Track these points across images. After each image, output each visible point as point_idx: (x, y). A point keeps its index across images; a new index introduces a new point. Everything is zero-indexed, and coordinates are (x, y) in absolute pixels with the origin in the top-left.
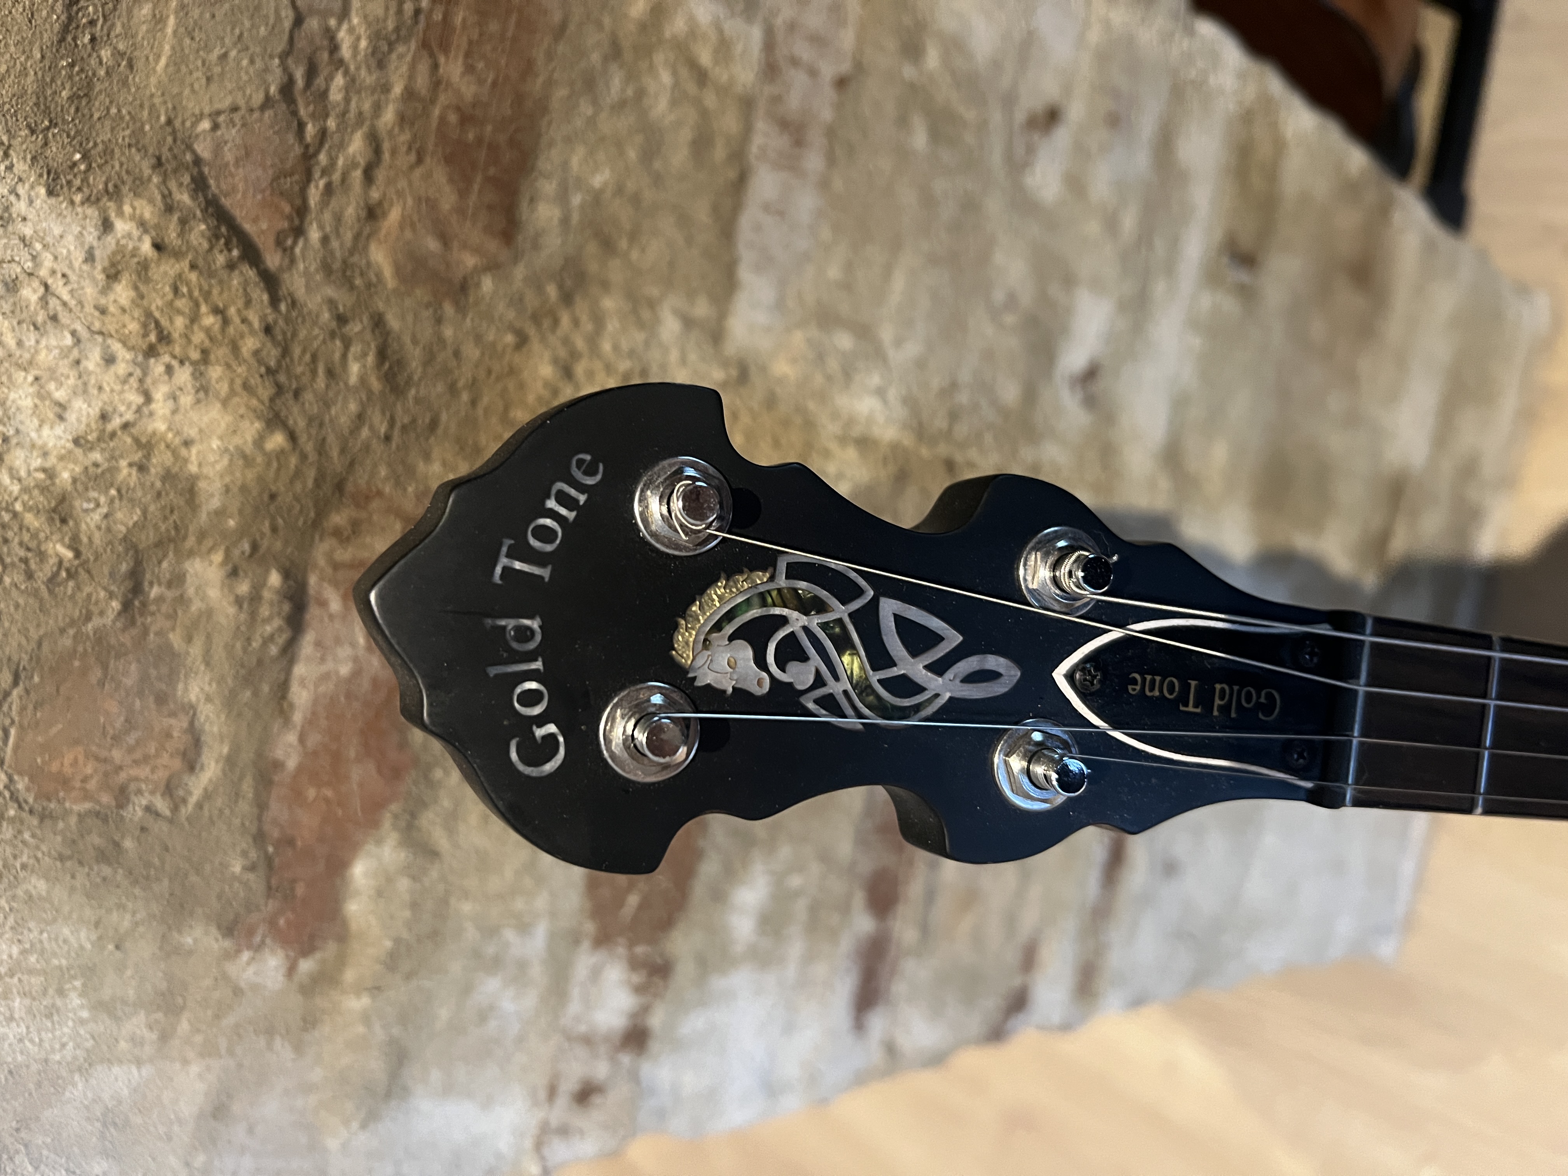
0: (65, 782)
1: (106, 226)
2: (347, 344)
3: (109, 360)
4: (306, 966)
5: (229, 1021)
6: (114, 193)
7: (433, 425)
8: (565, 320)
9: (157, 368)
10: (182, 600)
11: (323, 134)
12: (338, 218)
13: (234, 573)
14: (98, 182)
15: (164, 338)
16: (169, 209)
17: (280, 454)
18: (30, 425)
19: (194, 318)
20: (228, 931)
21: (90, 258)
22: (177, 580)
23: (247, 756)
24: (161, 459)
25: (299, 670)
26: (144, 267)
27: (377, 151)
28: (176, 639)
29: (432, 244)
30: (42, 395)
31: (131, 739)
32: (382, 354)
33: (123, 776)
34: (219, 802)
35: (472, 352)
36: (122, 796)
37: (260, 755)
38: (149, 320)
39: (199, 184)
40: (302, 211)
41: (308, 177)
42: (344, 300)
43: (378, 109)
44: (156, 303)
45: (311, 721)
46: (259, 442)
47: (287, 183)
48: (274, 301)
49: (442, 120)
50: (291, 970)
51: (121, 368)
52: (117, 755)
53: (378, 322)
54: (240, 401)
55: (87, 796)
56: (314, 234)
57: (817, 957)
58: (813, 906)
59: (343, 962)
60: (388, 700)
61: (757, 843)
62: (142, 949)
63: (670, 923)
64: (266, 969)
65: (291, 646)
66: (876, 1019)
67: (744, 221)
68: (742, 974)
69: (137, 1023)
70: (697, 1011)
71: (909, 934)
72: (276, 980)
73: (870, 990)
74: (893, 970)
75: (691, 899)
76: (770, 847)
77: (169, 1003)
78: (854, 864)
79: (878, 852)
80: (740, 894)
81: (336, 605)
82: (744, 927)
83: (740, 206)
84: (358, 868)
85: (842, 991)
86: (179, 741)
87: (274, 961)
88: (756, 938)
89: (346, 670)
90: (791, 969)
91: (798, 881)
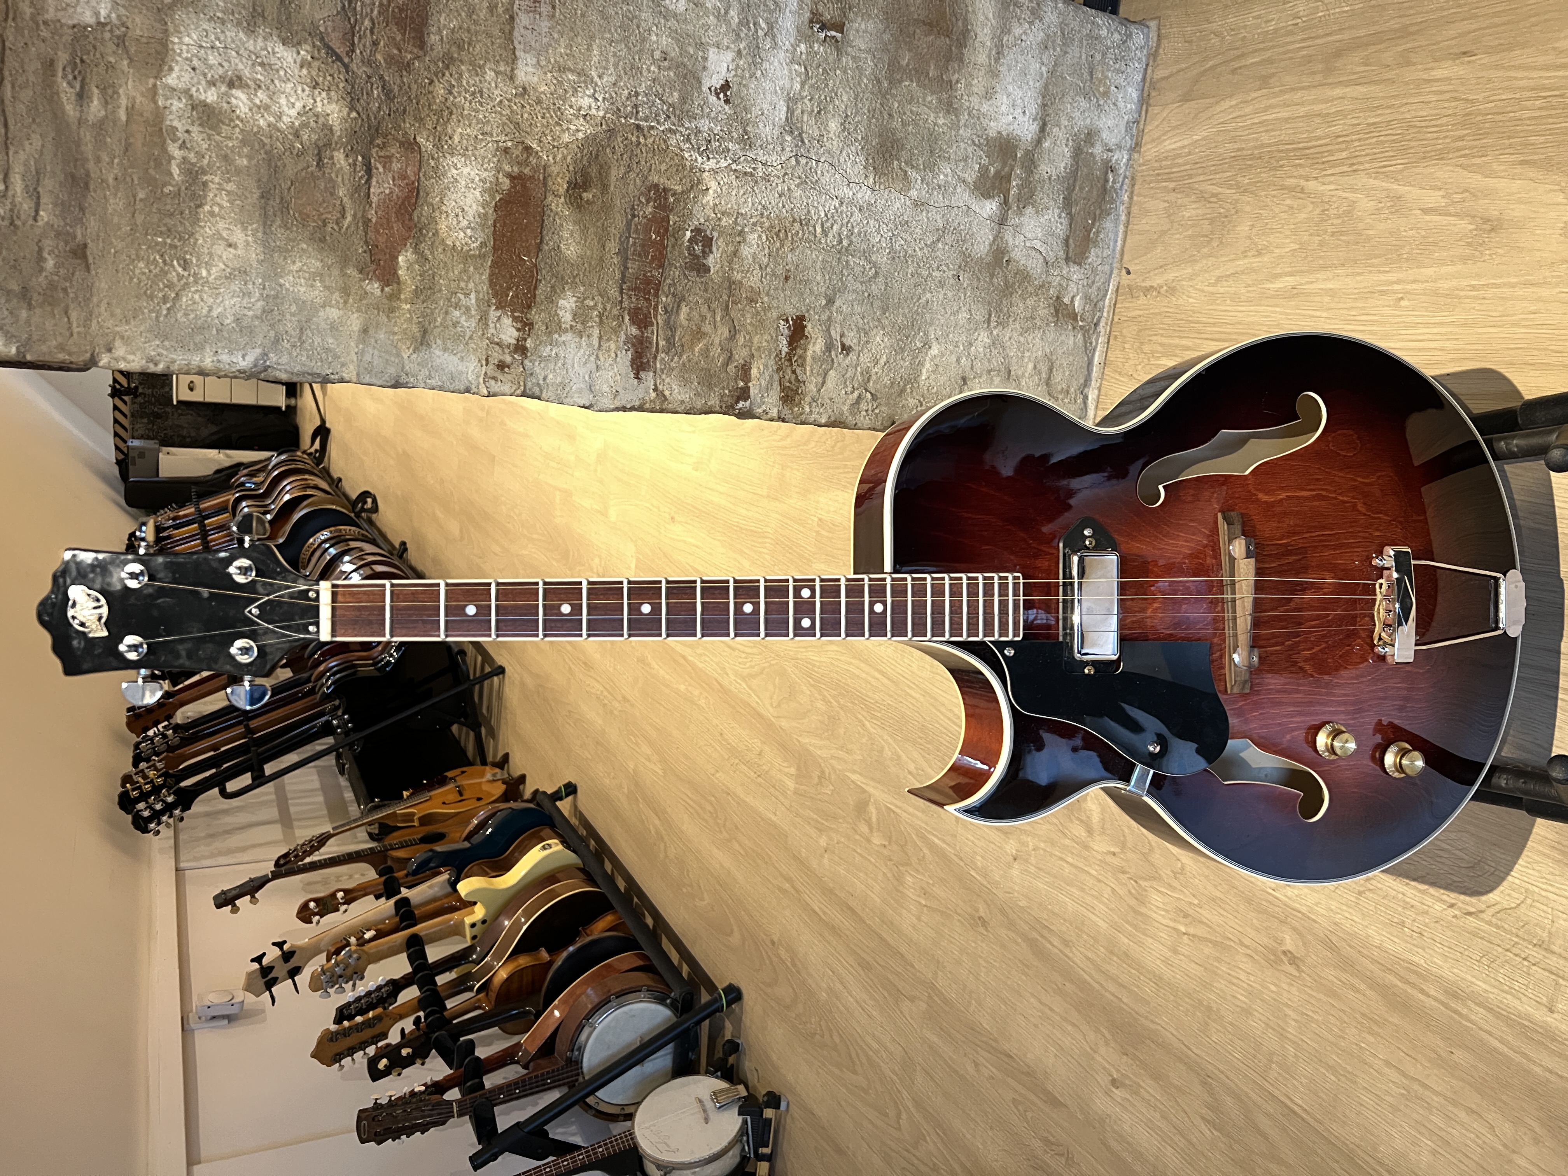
0: (308, 216)
1: (298, 53)
2: (372, 85)
3: (303, 90)
4: (387, 289)
5: (364, 302)
6: (299, 43)
7: (405, 111)
8: (447, 74)
9: (316, 92)
10: (333, 163)
11: (356, 20)
12: (364, 46)
13: (347, 156)
14: (295, 40)
15: (317, 84)
16: (314, 47)
17: (355, 118)
18: (286, 109)
19: (325, 78)
20: (361, 272)
21: (295, 62)
22: (332, 158)
23: (359, 215)
24: (321, 120)
25: (372, 190)
26: (310, 63)
27: (373, 24)
28: (333, 175)
29: (396, 52)
30: (288, 101)
31: (325, 205)
32: (383, 88)
33: (324, 217)
34: (352, 229)
35: (414, 87)
36: (324, 223)
37: (363, 216)
38: (312, 78)
39: (322, 39)
40: (353, 44)
41: (353, 35)
42: (369, 71)
43: (372, 11)
44: (314, 73)
45: (378, 206)
46: (349, 115)
47: (347, 36)
48: (347, 72)
49: (393, 11)
50: (382, 290)
51: (307, 93)
52: (321, 209)
53: (381, 77)
54: (341, 102)
55: (315, 221)
56: (358, 52)
57: (609, 340)
58: (600, 316)
59: (400, 291)
60: (403, 203)
61: (567, 283)
62: (336, 272)
63: (529, 307)
64: (374, 288)
65: (368, 181)
66: (648, 377)
67: (516, 34)
68: (568, 337)
69: (336, 295)
70: (549, 347)
71: (662, 343)
72: (378, 292)
73: (642, 363)
74: (655, 357)
75: (538, 299)
76: (574, 285)
77: (345, 291)
78: (621, 302)
79: (634, 300)
80: (562, 302)
81: (381, 170)
82: (567, 317)
83: (513, 28)
84: (400, 259)
85: (625, 358)
86: (339, 208)
87: (376, 286)
88: (573, 324)
89: (387, 191)
90: (596, 343)
91: (592, 303)
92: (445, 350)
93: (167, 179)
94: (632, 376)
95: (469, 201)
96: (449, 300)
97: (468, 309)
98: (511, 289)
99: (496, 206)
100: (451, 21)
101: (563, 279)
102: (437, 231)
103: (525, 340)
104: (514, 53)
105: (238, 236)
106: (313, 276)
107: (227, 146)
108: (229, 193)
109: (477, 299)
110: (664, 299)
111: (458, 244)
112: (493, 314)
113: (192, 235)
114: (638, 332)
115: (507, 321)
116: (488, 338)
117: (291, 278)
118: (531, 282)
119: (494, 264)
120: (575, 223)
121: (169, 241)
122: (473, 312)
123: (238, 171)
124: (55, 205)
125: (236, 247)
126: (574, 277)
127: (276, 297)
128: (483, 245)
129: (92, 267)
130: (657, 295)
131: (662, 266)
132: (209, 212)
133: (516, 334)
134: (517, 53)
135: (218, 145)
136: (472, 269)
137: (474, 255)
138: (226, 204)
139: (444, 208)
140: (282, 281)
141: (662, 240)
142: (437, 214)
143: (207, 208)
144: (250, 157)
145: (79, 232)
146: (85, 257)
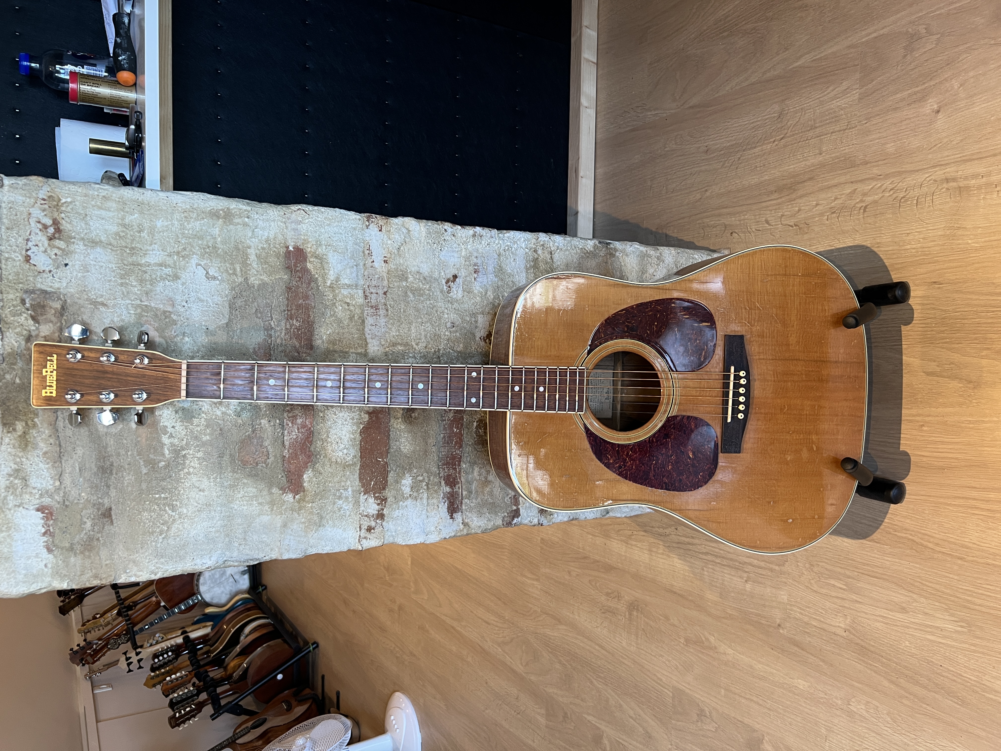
0: (247, 462)
4: (297, 497)
5: (284, 508)
10: (261, 427)
13: (270, 421)
20: (281, 489)
22: (261, 424)
23: (278, 455)
25: (285, 438)
28: (262, 434)
29: (296, 354)
31: (257, 454)
33: (257, 460)
34: (274, 464)
36: (257, 464)
37: (280, 455)
43: (281, 333)
45: (290, 447)
49: (294, 331)
50: (294, 498)
52: (255, 456)
55: (251, 464)
57: (433, 498)
58: (427, 485)
59: (305, 496)
60: (305, 442)
61: (406, 469)
62: (265, 493)
63: (384, 489)
64: (289, 497)
65: (283, 434)
66: (458, 516)
67: (366, 329)
68: (409, 502)
69: (267, 507)
70: (397, 511)
71: (464, 493)
72: (292, 500)
73: (454, 508)
74: (462, 503)
75: (389, 483)
76: (410, 470)
77: (272, 503)
78: (439, 474)
79: (446, 470)
80: (404, 482)
81: (290, 425)
82: (407, 490)
83: (364, 327)
84: (304, 476)
85: (444, 508)
86: (265, 453)
87: (290, 496)
88: (411, 493)
89: (295, 437)
90: (425, 501)
91: (421, 478)
92: (334, 526)
93: (161, 458)
94: (449, 517)
95: (344, 433)
96: (335, 495)
97: (347, 498)
98: (372, 480)
99: (361, 432)
100: (328, 330)
101: (403, 467)
102: (326, 455)
103: (383, 510)
104: (366, 341)
105: (205, 483)
106: (252, 498)
107: (197, 431)
108: (199, 459)
109: (353, 491)
110: (464, 466)
111: (339, 460)
112: (363, 497)
113: (176, 488)
114: (451, 490)
115: (371, 500)
116: (360, 514)
117: (238, 502)
118: (384, 473)
119: (362, 467)
120: (409, 432)
121: (163, 495)
122: (350, 500)
123: (204, 444)
124: (92, 488)
125: (203, 491)
126: (410, 465)
127: (229, 517)
128: (355, 456)
129: (115, 521)
130: (459, 465)
131: (461, 446)
132: (187, 473)
133: (377, 507)
134: (368, 341)
135: (192, 432)
136: (348, 473)
137: (349, 465)
138: (197, 466)
139: (329, 440)
140: (232, 505)
141: (460, 431)
142: (325, 444)
143: (186, 470)
144: (211, 434)
145: (106, 501)
146: (110, 516)
